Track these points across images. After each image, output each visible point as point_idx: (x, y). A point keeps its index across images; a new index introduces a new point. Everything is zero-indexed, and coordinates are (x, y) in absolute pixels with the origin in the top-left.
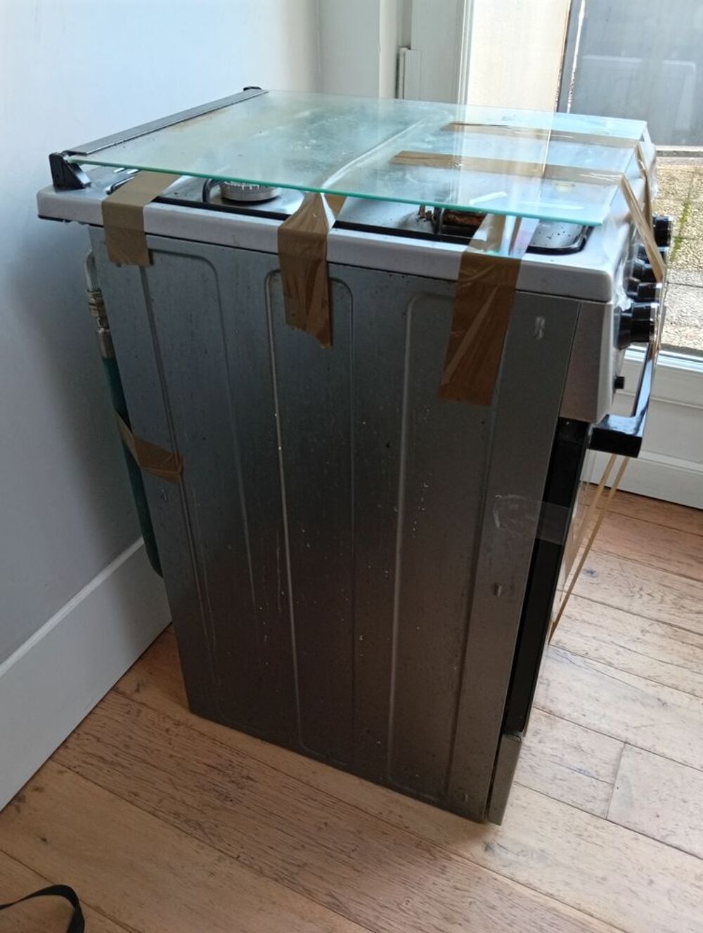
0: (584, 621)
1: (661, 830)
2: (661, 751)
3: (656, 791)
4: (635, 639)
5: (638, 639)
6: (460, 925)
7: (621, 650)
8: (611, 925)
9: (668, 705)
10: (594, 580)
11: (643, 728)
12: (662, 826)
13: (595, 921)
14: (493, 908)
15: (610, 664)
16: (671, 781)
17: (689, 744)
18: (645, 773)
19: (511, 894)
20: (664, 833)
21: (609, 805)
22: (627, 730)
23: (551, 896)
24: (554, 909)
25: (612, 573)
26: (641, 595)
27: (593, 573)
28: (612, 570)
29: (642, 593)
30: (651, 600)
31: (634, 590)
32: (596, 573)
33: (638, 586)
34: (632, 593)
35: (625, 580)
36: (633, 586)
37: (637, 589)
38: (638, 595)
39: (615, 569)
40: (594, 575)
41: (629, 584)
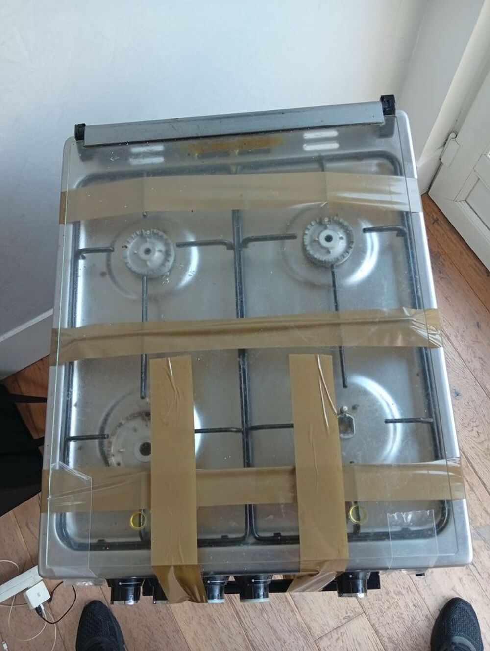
25: (471, 404)
26: (473, 430)
27: (458, 395)
28: (473, 401)
29: (475, 429)
30: (475, 437)
31: (472, 424)
32: (460, 397)
33: (478, 423)
34: (468, 425)
35: (474, 413)
36: (474, 420)
37: (474, 424)
38: (471, 429)
39: (476, 401)
40: (457, 397)
41: (473, 418)
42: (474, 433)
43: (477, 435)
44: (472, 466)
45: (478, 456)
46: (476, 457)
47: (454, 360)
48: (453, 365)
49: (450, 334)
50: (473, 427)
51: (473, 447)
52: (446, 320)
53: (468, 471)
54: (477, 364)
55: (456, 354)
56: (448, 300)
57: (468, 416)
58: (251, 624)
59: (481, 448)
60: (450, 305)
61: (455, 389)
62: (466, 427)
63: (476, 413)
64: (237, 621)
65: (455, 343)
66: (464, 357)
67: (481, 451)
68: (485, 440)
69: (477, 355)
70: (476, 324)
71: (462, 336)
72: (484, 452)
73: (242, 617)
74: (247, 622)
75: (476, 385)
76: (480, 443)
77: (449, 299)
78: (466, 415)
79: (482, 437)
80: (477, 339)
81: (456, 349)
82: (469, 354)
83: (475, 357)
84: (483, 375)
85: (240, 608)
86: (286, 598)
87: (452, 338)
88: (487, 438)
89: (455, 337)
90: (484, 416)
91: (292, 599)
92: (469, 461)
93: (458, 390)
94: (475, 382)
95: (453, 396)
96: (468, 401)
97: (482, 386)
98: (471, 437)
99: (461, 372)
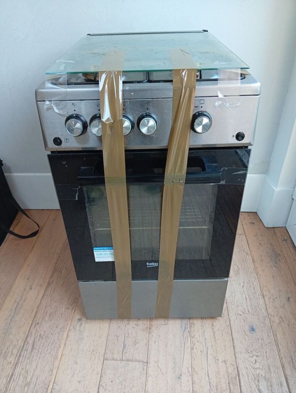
0: (214, 333)
1: (105, 384)
2: (149, 379)
3: (125, 379)
4: (216, 358)
5: (218, 360)
6: (49, 319)
7: (205, 352)
8: (58, 368)
9: (180, 381)
10: (248, 333)
11: (159, 369)
12: (107, 384)
13: (58, 362)
14: (57, 327)
15: (192, 349)
16: (133, 386)
18: (133, 373)
19: (63, 331)
20: (104, 385)
21: (111, 360)
22: (155, 362)
23: (65, 345)
24: (60, 347)
25: (260, 340)
26: (253, 357)
27: (253, 330)
28: (262, 339)
29: (255, 357)
30: (252, 362)
31: (254, 353)
32: (254, 332)
33: (259, 354)
34: (251, 352)
35: (259, 347)
36: (257, 352)
37: (256, 354)
38: (251, 356)
39: (265, 340)
40: (252, 331)
41: (257, 350)
42: (253, 360)
43: (255, 362)
44: (239, 380)
45: (248, 376)
46: (246, 376)
47: (261, 309)
48: (259, 312)
49: (266, 295)
50: (254, 355)
51: (247, 368)
52: (267, 287)
53: (234, 382)
54: (277, 320)
55: (265, 307)
56: (274, 278)
57: (254, 347)
58: (13, 389)
59: (253, 372)
60: (274, 281)
61: (253, 326)
62: (249, 352)
63: (261, 347)
64: (7, 380)
65: (267, 302)
66: (270, 311)
67: (251, 374)
68: (259, 368)
69: (279, 315)
70: (287, 298)
71: (274, 299)
72: (254, 376)
73: (12, 380)
74: (12, 386)
75: (270, 331)
76: (254, 368)
77: (275, 278)
78: (252, 345)
79: (257, 365)
80: (284, 306)
81: (266, 305)
82: (274, 312)
83: (277, 315)
84: (278, 327)
85: (17, 373)
86: (48, 386)
87: (266, 298)
88: (261, 367)
89: (269, 299)
90: (266, 352)
91: (52, 389)
92: (239, 375)
93: (255, 327)
94: (270, 329)
95: (249, 330)
96: (259, 337)
97: (274, 333)
98: (249, 361)
99: (263, 319)
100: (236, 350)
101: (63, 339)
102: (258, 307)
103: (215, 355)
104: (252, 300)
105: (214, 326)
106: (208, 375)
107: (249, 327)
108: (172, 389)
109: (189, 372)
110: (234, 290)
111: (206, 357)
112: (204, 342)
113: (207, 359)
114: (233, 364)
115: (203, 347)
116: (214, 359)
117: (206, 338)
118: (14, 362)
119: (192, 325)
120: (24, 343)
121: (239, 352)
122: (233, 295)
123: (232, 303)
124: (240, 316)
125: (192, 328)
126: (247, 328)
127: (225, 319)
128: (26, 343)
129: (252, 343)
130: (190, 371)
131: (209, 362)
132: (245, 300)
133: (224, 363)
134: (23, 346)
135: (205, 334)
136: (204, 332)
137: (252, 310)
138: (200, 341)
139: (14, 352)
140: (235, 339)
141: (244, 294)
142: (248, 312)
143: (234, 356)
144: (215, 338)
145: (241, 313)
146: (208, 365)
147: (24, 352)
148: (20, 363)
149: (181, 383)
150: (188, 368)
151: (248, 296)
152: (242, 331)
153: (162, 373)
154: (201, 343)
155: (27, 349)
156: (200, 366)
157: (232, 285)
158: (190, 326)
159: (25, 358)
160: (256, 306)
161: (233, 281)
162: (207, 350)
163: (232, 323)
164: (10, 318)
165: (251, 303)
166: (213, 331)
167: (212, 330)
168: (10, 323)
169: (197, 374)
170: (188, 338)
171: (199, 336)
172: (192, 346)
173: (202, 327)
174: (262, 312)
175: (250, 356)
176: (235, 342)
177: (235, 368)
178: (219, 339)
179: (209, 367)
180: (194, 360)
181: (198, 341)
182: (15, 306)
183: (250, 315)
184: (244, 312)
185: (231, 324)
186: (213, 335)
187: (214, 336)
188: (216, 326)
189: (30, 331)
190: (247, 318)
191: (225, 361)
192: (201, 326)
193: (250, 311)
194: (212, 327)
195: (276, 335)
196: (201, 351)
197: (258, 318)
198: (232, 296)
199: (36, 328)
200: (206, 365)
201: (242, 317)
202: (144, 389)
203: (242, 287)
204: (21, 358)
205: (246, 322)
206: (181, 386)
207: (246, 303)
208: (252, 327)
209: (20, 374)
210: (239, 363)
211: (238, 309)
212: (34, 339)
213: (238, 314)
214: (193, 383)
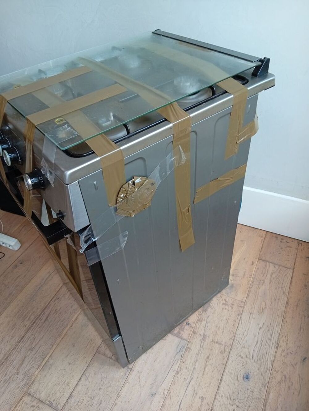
0: (206, 366)
1: (89, 374)
2: (125, 386)
3: (106, 377)
4: (196, 392)
5: (196, 394)
6: (69, 297)
7: (188, 381)
8: (58, 345)
9: (152, 398)
10: (241, 378)
11: (139, 380)
12: (90, 375)
13: (61, 339)
14: (72, 307)
15: (177, 373)
16: (110, 386)
17: (129, 402)
18: (115, 375)
19: (75, 313)
20: (87, 374)
21: (102, 355)
22: (138, 372)
23: (72, 326)
24: (67, 326)
25: (249, 391)
26: (233, 405)
27: (247, 378)
28: (252, 391)
29: (235, 406)
31: (237, 401)
32: (247, 381)
33: (240, 405)
34: (234, 399)
35: (245, 398)
36: (240, 402)
37: (238, 404)
38: (232, 403)
39: (254, 394)
40: (245, 379)
41: (241, 400)
42: (232, 408)
47: (267, 360)
48: (263, 361)
49: (281, 346)
50: (235, 404)
52: (288, 337)
54: (278, 377)
55: (272, 359)
56: (300, 330)
57: (239, 396)
58: (20, 349)
60: (299, 333)
61: (249, 374)
62: (231, 399)
63: (246, 399)
64: (18, 340)
65: (278, 355)
66: (276, 365)
69: (285, 373)
70: (304, 357)
71: (287, 354)
73: (22, 341)
74: (20, 346)
75: (265, 386)
77: (302, 330)
78: (238, 393)
80: (296, 365)
81: (275, 356)
82: (280, 367)
83: (282, 372)
84: (276, 386)
85: (27, 336)
86: (45, 358)
87: (280, 350)
89: (282, 351)
90: (250, 407)
91: (46, 361)
93: (250, 376)
94: (266, 384)
95: (243, 376)
96: (249, 388)
97: (268, 391)
98: (227, 407)
99: (264, 370)
100: (219, 392)
101: (72, 320)
102: (265, 356)
103: (196, 388)
104: (262, 346)
105: (209, 359)
106: (180, 405)
107: (245, 373)
108: (141, 403)
109: (164, 393)
110: (248, 329)
111: (187, 386)
112: (192, 371)
113: (187, 389)
114: (209, 404)
115: (188, 376)
116: (193, 391)
117: (196, 368)
118: (29, 326)
119: (188, 350)
120: (42, 312)
121: (221, 394)
122: (245, 334)
123: (239, 342)
124: (241, 359)
125: (187, 353)
126: (242, 373)
127: (224, 356)
128: (43, 313)
129: (240, 391)
130: (166, 394)
131: (187, 392)
132: (255, 343)
133: (201, 399)
134: (40, 315)
135: (197, 364)
136: (197, 361)
137: (258, 356)
138: (188, 368)
139: (31, 317)
140: (224, 380)
141: (257, 336)
142: (251, 358)
143: (214, 397)
144: (204, 372)
145: (244, 356)
146: (185, 395)
147: (39, 321)
148: (32, 329)
149: (152, 401)
150: (164, 390)
151: (261, 340)
152: (235, 374)
153: (140, 385)
154: (189, 371)
155: (41, 319)
156: (177, 393)
157: (250, 322)
158: (186, 351)
159: (37, 326)
160: (263, 354)
161: (253, 319)
162: (191, 380)
163: (229, 362)
164: (39, 287)
165: (260, 349)
166: (206, 364)
167: (206, 362)
168: (38, 291)
169: (171, 399)
170: (178, 361)
171: (190, 363)
172: (178, 370)
173: (197, 356)
174: (267, 364)
175: (230, 404)
176: (223, 383)
177: (209, 409)
178: (207, 374)
179: (184, 397)
180: (175, 384)
181: (186, 368)
182: (47, 276)
183: (253, 361)
184: (247, 356)
185: (228, 364)
186: (204, 367)
187: (205, 369)
188: (211, 360)
189: (50, 304)
190: (247, 363)
191: (202, 398)
192: (197, 354)
193: (254, 358)
194: (207, 360)
195: (269, 394)
196: (184, 379)
197: (259, 368)
198: (243, 334)
199: (55, 303)
200: (183, 394)
201: (243, 360)
202: (118, 393)
203: (259, 328)
204: (34, 325)
205: (244, 366)
206: (151, 404)
207: (255, 347)
208: (247, 374)
209: (29, 338)
210: (215, 406)
211: (243, 350)
212: (50, 312)
213: (240, 356)
214: (163, 406)
